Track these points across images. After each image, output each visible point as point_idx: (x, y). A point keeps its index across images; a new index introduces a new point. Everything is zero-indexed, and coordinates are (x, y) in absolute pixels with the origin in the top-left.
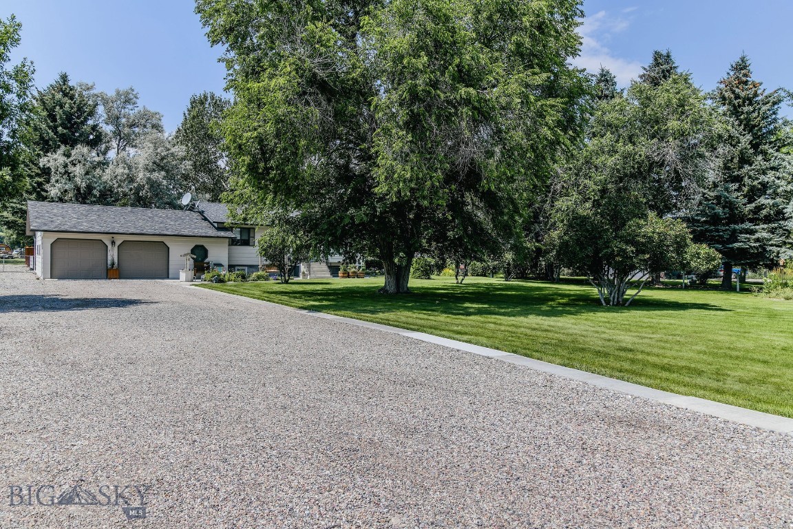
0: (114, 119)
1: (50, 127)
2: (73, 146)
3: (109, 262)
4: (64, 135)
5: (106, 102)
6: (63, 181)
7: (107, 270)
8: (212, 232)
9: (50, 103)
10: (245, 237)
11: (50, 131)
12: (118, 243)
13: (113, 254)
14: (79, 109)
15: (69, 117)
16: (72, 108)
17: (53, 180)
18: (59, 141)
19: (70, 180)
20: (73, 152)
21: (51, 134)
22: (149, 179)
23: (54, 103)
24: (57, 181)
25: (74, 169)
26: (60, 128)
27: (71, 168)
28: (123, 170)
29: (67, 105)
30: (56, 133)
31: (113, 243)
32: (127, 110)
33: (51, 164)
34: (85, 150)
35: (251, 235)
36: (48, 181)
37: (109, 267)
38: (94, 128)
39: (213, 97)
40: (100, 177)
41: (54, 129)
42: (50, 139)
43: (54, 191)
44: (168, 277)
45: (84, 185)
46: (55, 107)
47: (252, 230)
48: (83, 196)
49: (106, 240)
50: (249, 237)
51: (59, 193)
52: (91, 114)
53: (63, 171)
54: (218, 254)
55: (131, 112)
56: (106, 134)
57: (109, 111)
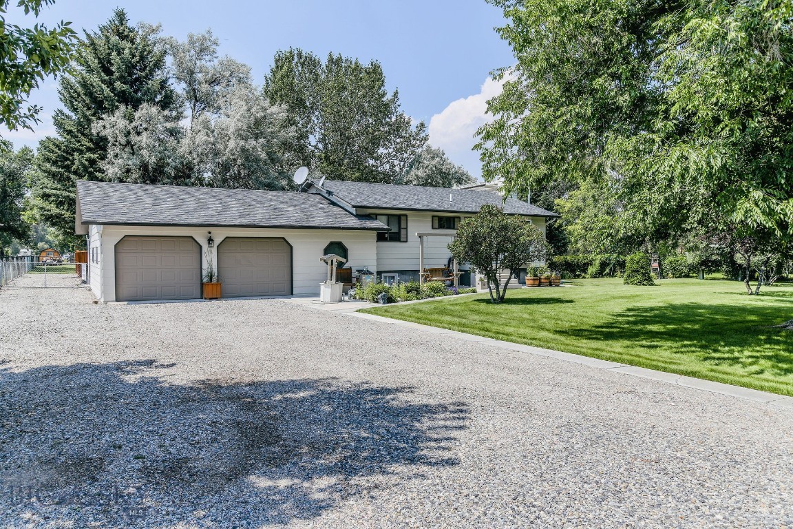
0: (188, 75)
1: (103, 81)
2: (136, 108)
3: (204, 273)
4: (123, 92)
5: (175, 49)
6: (125, 156)
7: (202, 284)
8: (353, 222)
9: (103, 50)
10: (395, 230)
11: (104, 86)
12: (217, 241)
13: (210, 260)
14: (142, 58)
15: (130, 67)
16: (134, 56)
17: (111, 153)
18: (118, 101)
19: (133, 154)
20: (137, 115)
21: (107, 91)
22: (243, 150)
23: (109, 49)
24: (116, 156)
25: (139, 138)
26: (119, 83)
27: (134, 138)
28: (206, 137)
29: (127, 51)
30: (113, 90)
31: (210, 240)
32: (203, 62)
33: (107, 133)
34: (154, 110)
35: (403, 225)
36: (103, 158)
37: (205, 280)
38: (163, 83)
39: (300, 56)
40: (174, 149)
41: (110, 84)
42: (106, 98)
43: (112, 170)
44: (291, 293)
45: (154, 159)
46: (109, 54)
47: (403, 219)
48: (152, 175)
49: (200, 236)
50: (400, 228)
51: (120, 172)
52: (158, 64)
53: (123, 140)
54: (364, 254)
55: (210, 64)
56: (178, 96)
57: (180, 64)
